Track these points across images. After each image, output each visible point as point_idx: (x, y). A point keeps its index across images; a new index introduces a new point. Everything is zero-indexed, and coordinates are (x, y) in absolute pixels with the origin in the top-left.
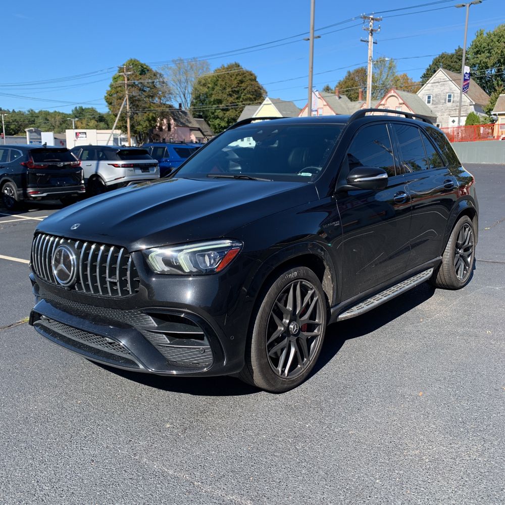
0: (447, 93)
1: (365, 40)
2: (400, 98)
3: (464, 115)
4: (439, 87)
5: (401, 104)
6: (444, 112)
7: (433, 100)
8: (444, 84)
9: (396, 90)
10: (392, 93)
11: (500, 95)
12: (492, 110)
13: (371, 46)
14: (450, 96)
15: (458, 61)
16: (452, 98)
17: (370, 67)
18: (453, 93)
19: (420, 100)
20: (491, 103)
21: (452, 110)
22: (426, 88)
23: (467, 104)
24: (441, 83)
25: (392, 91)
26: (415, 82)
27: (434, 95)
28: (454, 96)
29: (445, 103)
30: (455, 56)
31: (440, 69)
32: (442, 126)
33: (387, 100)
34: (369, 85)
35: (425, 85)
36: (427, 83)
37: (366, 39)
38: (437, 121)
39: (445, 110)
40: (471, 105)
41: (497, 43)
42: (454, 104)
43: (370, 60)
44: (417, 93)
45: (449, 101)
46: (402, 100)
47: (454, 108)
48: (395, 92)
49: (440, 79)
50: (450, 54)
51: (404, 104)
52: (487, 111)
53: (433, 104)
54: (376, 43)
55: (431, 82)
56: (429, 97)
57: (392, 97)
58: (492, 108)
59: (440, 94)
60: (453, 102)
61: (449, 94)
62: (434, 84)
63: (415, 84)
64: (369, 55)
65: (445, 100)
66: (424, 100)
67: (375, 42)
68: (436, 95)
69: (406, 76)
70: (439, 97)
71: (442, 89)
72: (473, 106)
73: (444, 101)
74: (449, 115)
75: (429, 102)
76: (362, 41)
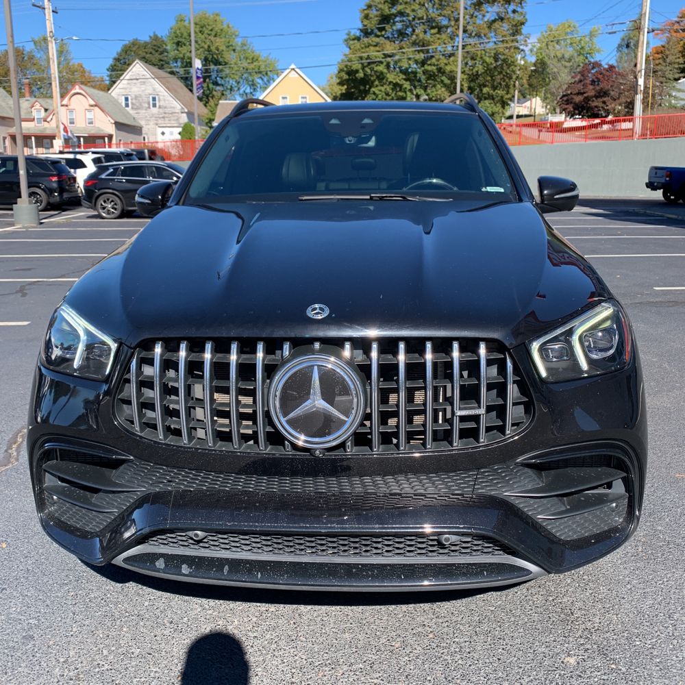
0: (150, 94)
1: (38, 5)
2: (89, 96)
3: (176, 125)
4: (138, 85)
5: (92, 106)
6: (149, 120)
7: (132, 104)
8: (144, 82)
9: (82, 86)
10: (77, 89)
11: (221, 102)
12: (213, 120)
13: (49, 14)
14: (154, 99)
15: (154, 52)
16: (157, 102)
17: (53, 48)
18: (157, 95)
19: (115, 102)
20: (211, 111)
21: (160, 118)
22: (120, 86)
23: (177, 111)
24: (140, 80)
25: (77, 87)
26: (95, 77)
27: (133, 96)
28: (159, 100)
29: (149, 108)
30: (150, 45)
31: (137, 61)
32: (148, 139)
33: (70, 99)
34: (54, 74)
35: (119, 81)
36: (121, 78)
37: (41, 3)
38: (143, 132)
39: (151, 117)
40: (182, 113)
41: (200, 34)
42: (161, 111)
43: (52, 37)
44: (110, 92)
45: (154, 105)
46: (93, 100)
47: (161, 116)
48: (81, 89)
49: (138, 74)
50: (142, 42)
51: (96, 106)
52: (207, 121)
53: (132, 108)
54: (57, 13)
55: (127, 77)
56: (127, 99)
57: (77, 96)
58: (212, 118)
59: (140, 95)
60: (160, 107)
61: (154, 96)
62: (130, 81)
63: (96, 79)
64: (48, 30)
65: (149, 104)
66: (120, 101)
67: (54, 10)
68: (136, 97)
69: (82, 67)
70: (140, 99)
71: (143, 89)
72: (185, 115)
73: (147, 105)
74: (157, 124)
75: (127, 105)
76: (34, 5)
